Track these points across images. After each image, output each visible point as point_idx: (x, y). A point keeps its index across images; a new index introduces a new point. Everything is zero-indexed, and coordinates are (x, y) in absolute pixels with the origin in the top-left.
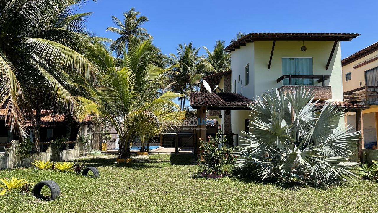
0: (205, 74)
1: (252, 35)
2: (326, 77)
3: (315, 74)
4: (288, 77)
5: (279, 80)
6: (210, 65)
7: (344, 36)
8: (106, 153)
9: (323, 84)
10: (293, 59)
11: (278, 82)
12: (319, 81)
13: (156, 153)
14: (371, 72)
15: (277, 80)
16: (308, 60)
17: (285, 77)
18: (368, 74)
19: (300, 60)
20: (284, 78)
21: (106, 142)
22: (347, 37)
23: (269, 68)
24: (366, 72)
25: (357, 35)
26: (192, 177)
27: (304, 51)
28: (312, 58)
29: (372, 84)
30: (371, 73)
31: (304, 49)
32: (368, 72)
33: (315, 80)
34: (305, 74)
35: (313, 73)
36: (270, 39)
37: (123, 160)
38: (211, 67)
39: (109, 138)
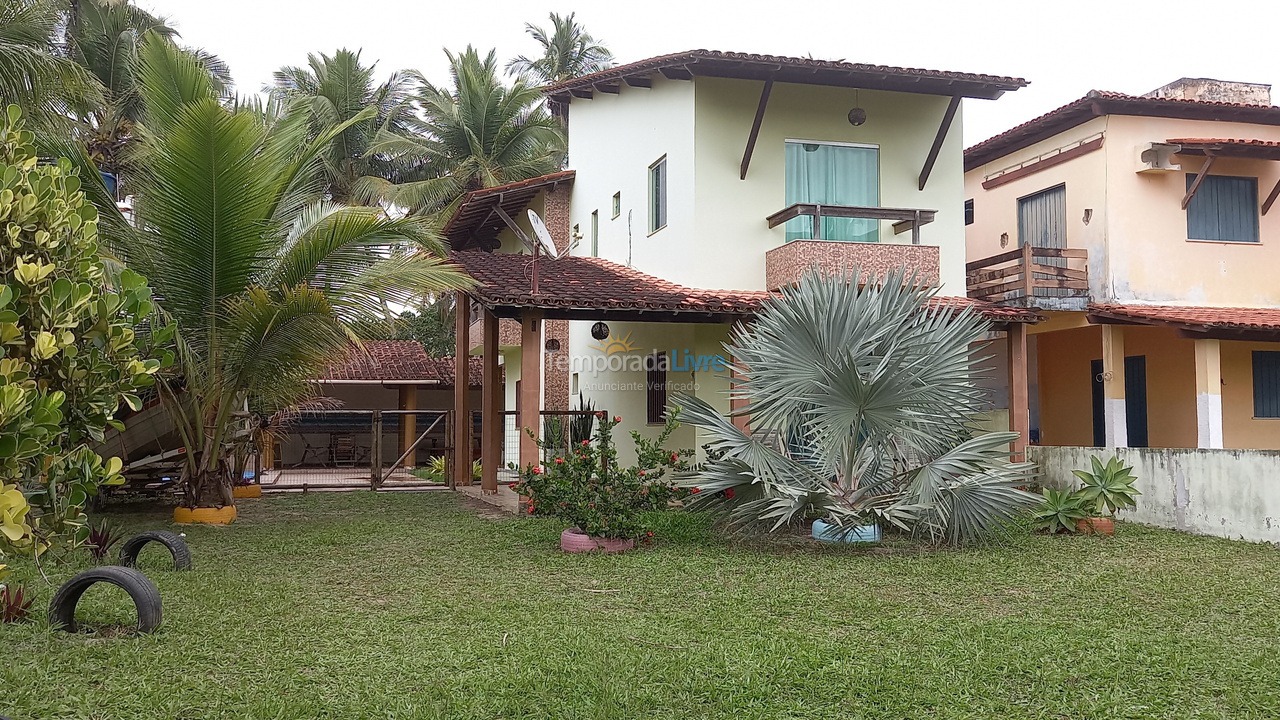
2: (925, 215)
3: (884, 205)
4: (810, 209)
5: (775, 220)
9: (915, 238)
10: (816, 147)
11: (771, 226)
12: (898, 229)
13: (295, 491)
14: (1038, 201)
15: (770, 219)
16: (864, 154)
17: (800, 210)
18: (1027, 207)
19: (837, 151)
20: (797, 212)
22: (989, 87)
23: (742, 177)
24: (1022, 201)
25: (1022, 83)
27: (859, 124)
28: (876, 147)
29: (1039, 242)
30: (1037, 204)
31: (856, 118)
32: (1028, 202)
33: (886, 224)
35: (879, 202)
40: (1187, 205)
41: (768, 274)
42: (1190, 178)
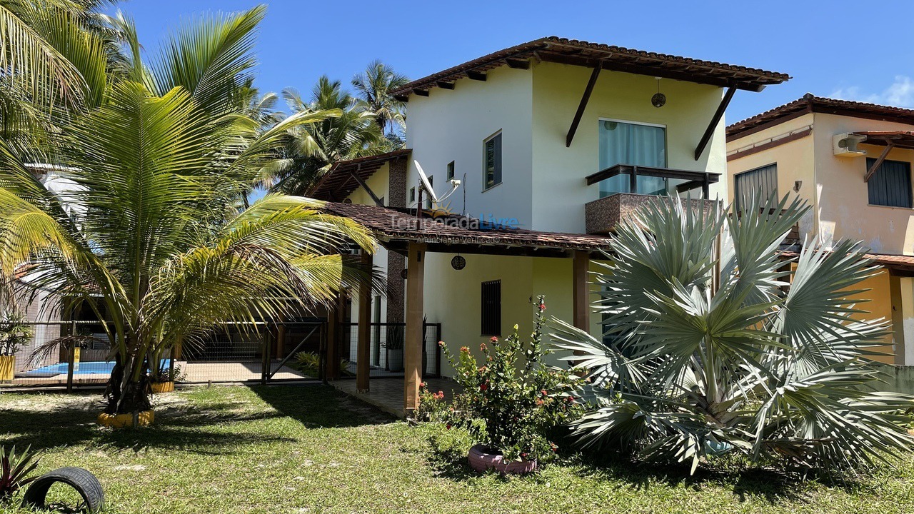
0: (291, 160)
1: (549, 45)
2: (712, 177)
3: (670, 168)
4: (629, 170)
5: (592, 180)
6: (310, 138)
7: (757, 78)
8: (19, 389)
9: (706, 194)
11: (589, 184)
12: (680, 189)
13: (200, 385)
14: (751, 176)
15: (588, 178)
16: (655, 131)
17: (621, 169)
18: (742, 181)
19: (636, 129)
20: (618, 171)
21: (10, 351)
22: (759, 81)
23: (568, 145)
24: (737, 177)
25: (785, 77)
26: (442, 476)
27: (661, 106)
28: (664, 126)
31: (658, 100)
32: (743, 177)
34: (647, 164)
35: (666, 164)
36: (587, 62)
37: (127, 418)
38: (311, 143)
39: (25, 337)
40: (868, 180)
41: (587, 221)
42: (870, 161)
